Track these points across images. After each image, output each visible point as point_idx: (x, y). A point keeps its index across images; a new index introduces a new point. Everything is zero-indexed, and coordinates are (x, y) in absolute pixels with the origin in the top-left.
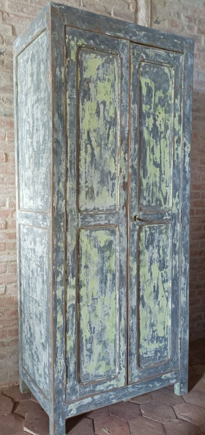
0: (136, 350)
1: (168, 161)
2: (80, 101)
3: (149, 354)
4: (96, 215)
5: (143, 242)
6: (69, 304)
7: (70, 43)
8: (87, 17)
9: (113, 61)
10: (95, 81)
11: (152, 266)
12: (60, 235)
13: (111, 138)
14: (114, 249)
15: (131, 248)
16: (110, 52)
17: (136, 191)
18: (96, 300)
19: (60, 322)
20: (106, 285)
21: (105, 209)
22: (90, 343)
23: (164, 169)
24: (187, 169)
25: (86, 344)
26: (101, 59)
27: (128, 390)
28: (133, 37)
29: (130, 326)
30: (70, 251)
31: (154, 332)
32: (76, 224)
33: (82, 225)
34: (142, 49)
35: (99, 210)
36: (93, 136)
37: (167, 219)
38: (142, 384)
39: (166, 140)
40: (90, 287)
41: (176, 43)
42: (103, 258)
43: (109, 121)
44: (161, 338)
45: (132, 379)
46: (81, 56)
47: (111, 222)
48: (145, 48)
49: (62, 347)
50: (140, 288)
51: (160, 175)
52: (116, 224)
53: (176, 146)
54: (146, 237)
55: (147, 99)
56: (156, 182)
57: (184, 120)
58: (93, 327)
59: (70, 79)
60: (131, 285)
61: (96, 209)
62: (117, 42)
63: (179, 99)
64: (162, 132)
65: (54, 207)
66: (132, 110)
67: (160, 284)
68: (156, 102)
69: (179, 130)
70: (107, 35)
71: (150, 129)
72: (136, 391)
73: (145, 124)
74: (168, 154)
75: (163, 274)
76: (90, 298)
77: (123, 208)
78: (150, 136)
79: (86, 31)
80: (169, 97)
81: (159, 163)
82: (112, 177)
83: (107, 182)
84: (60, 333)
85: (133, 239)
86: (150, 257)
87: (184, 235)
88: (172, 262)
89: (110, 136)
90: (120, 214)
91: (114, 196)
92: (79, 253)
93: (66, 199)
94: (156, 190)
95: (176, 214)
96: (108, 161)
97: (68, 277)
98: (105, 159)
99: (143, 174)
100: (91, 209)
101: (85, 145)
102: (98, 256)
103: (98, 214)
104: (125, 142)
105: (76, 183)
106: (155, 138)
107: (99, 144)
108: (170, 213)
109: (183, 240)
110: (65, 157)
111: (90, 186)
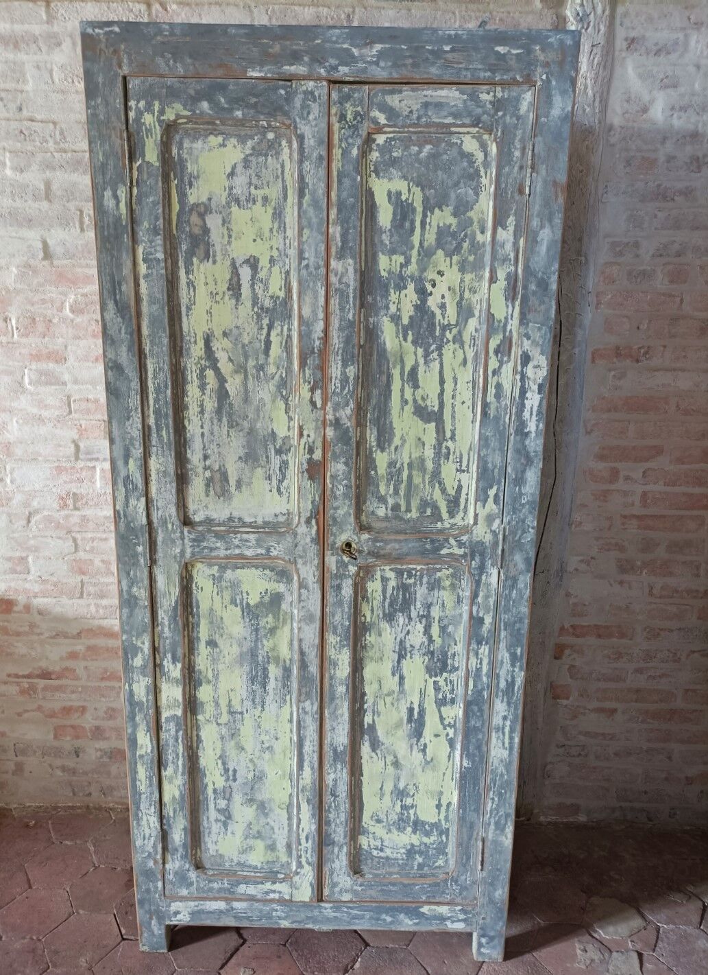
0: (345, 837)
1: (469, 403)
2: (181, 264)
3: (388, 852)
4: (231, 535)
5: (375, 603)
6: (165, 715)
7: (143, 121)
8: (188, 39)
9: (277, 146)
10: (224, 207)
11: (404, 662)
12: (135, 572)
13: (275, 350)
14: (286, 613)
15: (333, 616)
16: (265, 123)
17: (350, 481)
18: (239, 716)
19: (144, 746)
20: (265, 688)
21: (260, 521)
22: (224, 798)
23: (453, 425)
24: (532, 426)
25: (215, 799)
26: (239, 147)
27: (320, 912)
28: (340, 68)
29: (327, 786)
30: (165, 608)
31: (404, 807)
32: (178, 550)
33: (193, 554)
34: (376, 95)
35: (244, 525)
36: (220, 348)
37: (451, 554)
38: (360, 908)
39: (462, 346)
40: (223, 685)
41: (501, 57)
42: (257, 630)
43: (267, 309)
44: (427, 826)
45: (332, 893)
46: (180, 147)
47: (274, 553)
48: (385, 93)
49: (152, 793)
50: (366, 706)
51: (437, 440)
52: (287, 558)
53: (493, 363)
54: (384, 591)
55: (396, 238)
56: (422, 460)
57: (525, 287)
58: (231, 769)
59: (146, 211)
60: (332, 699)
61: (236, 520)
62: (287, 93)
63: (511, 229)
64: (449, 325)
65: (118, 512)
66: (336, 275)
67: (430, 707)
68: (426, 244)
69: (506, 318)
70: (251, 78)
71: (405, 321)
72: (344, 918)
73: (387, 308)
74: (470, 385)
75: (442, 683)
76: (224, 710)
77: (308, 522)
78: (405, 340)
79: (186, 80)
80: (475, 223)
81: (436, 409)
82: (281, 447)
83: (264, 459)
84: (145, 766)
85: (337, 595)
86: (398, 640)
87: (510, 597)
88: (468, 659)
89: (273, 346)
90: (299, 537)
91: (284, 491)
92: (192, 613)
93: (149, 495)
94: (421, 480)
95: (487, 544)
96: (266, 407)
97: (162, 660)
98: (259, 402)
99: (379, 440)
100: (221, 520)
101: (198, 371)
102: (242, 625)
103: (239, 532)
104: (314, 360)
105: (173, 460)
106: (422, 343)
107: (241, 367)
108: (465, 540)
109: (507, 610)
110: (139, 402)
111: (217, 467)
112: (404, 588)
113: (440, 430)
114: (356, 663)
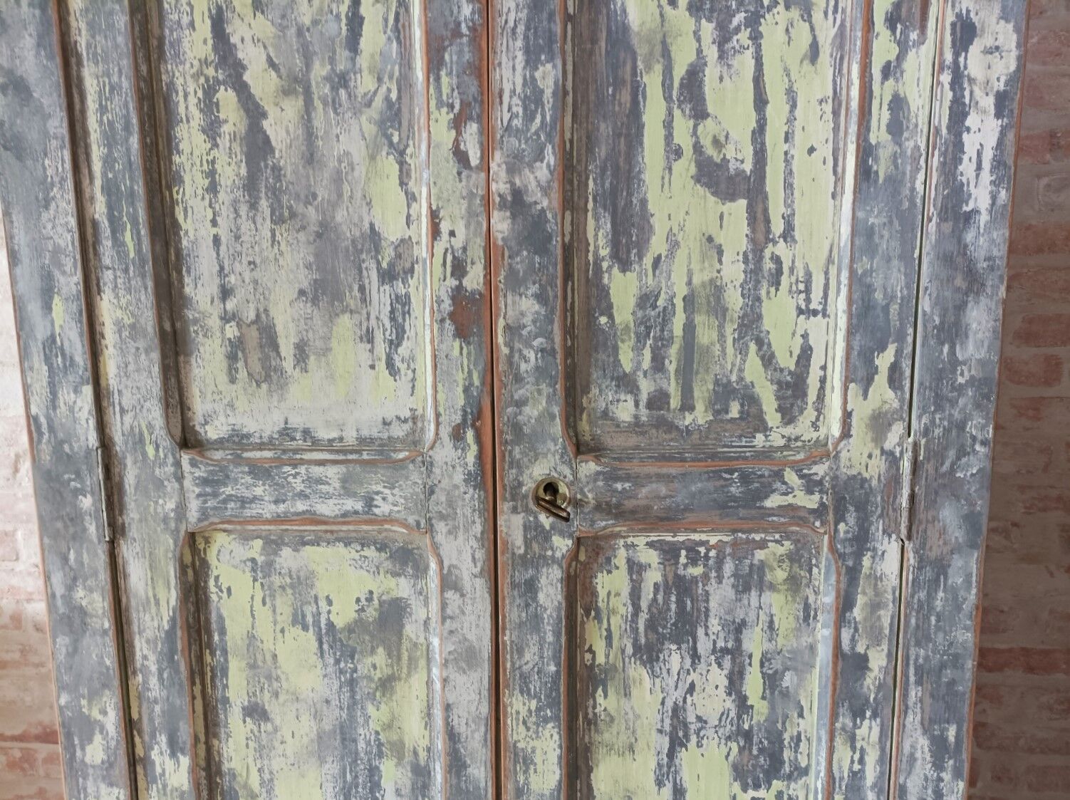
1: (826, 151)
4: (286, 469)
5: (616, 622)
11: (683, 756)
12: (79, 555)
13: (373, 37)
14: (415, 645)
15: (520, 652)
17: (549, 337)
21: (350, 437)
23: (789, 204)
24: (981, 196)
30: (149, 634)
32: (171, 505)
33: (204, 514)
35: (316, 444)
36: (248, 37)
37: (791, 507)
42: (352, 683)
47: (383, 508)
51: (752, 240)
52: (411, 520)
53: (884, 48)
54: (635, 595)
56: (718, 287)
61: (298, 436)
65: (36, 419)
74: (828, 108)
77: (457, 435)
81: (748, 167)
82: (392, 265)
83: (356, 293)
85: (527, 605)
86: (669, 704)
87: (931, 608)
88: (831, 751)
89: (367, 29)
90: (437, 471)
91: (403, 367)
92: (210, 645)
93: (103, 383)
94: (715, 335)
95: (874, 483)
96: (356, 173)
97: (147, 749)
98: (340, 162)
99: (615, 244)
100: (266, 435)
101: (200, 94)
102: (319, 671)
103: (302, 462)
104: (460, 53)
105: (152, 298)
106: (712, 10)
107: (296, 80)
108: (821, 473)
109: (923, 638)
110: (68, 165)
111: (252, 316)
112: (681, 586)
113: (758, 218)
114: (576, 758)
